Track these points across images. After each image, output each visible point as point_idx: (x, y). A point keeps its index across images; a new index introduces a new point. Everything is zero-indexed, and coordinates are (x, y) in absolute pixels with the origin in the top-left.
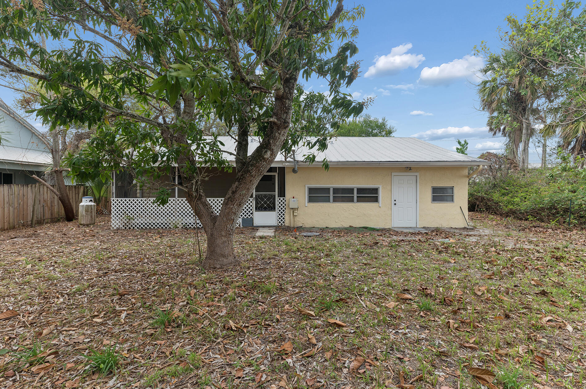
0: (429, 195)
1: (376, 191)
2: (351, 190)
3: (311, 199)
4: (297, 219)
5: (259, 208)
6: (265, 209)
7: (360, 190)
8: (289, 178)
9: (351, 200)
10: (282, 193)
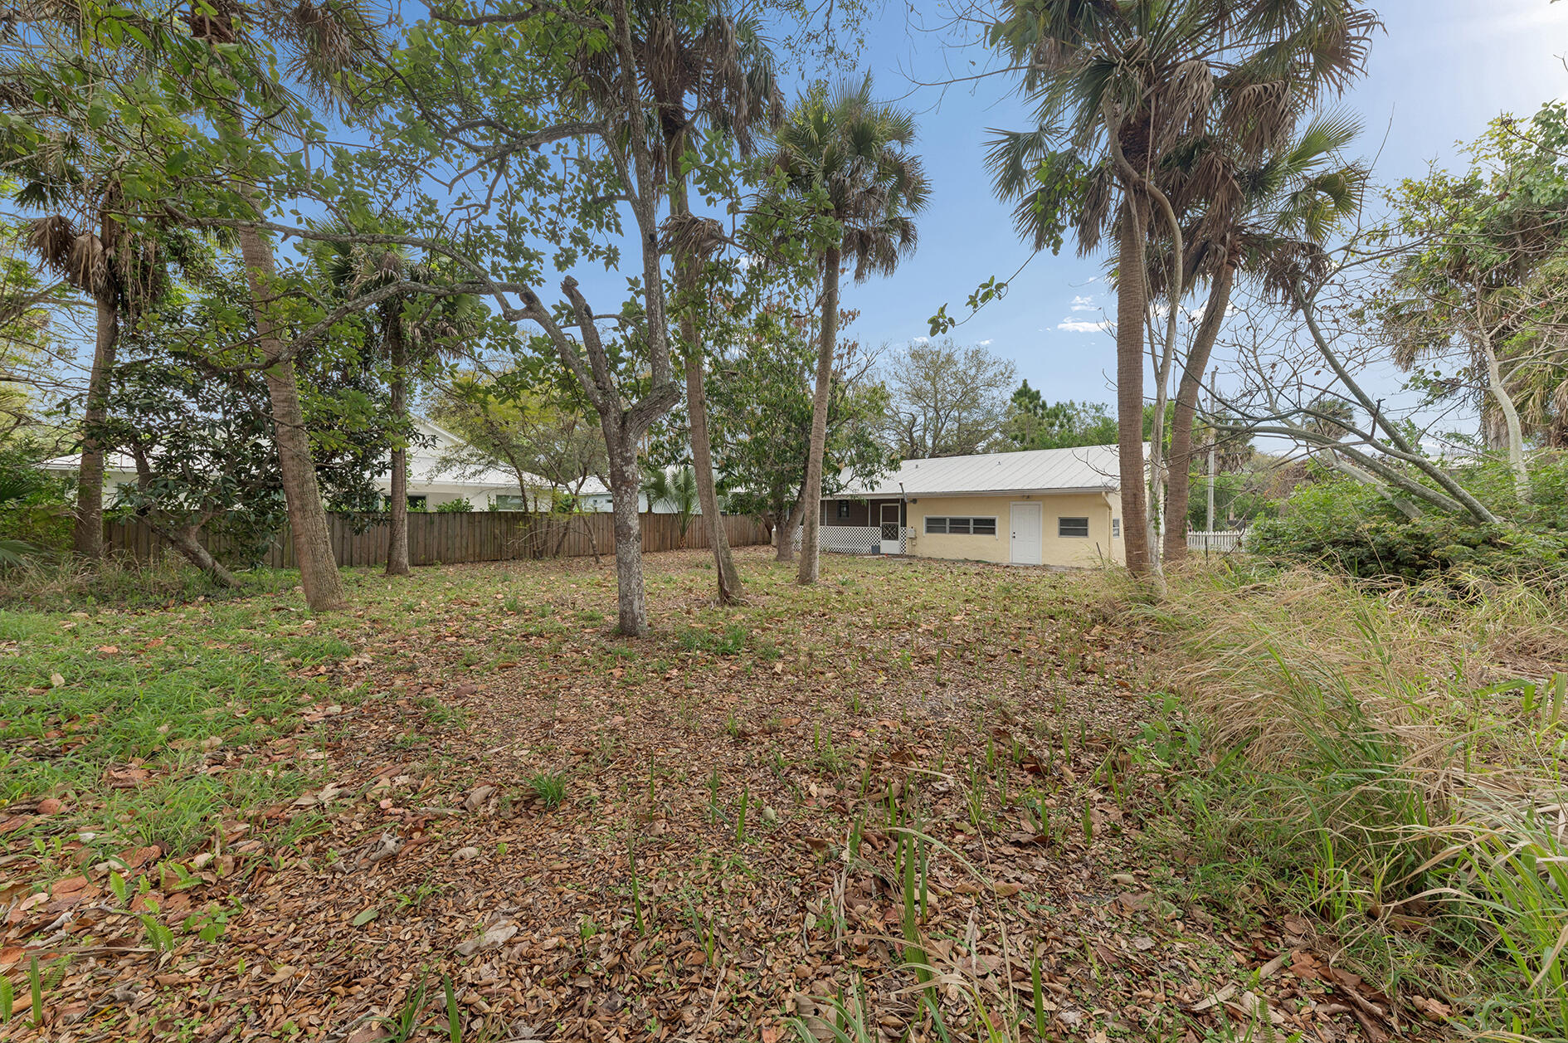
0: (1056, 527)
1: (992, 522)
2: (967, 521)
3: (929, 530)
4: (916, 548)
5: (886, 537)
6: (890, 539)
7: (977, 521)
8: (909, 507)
9: (967, 531)
10: (904, 524)
